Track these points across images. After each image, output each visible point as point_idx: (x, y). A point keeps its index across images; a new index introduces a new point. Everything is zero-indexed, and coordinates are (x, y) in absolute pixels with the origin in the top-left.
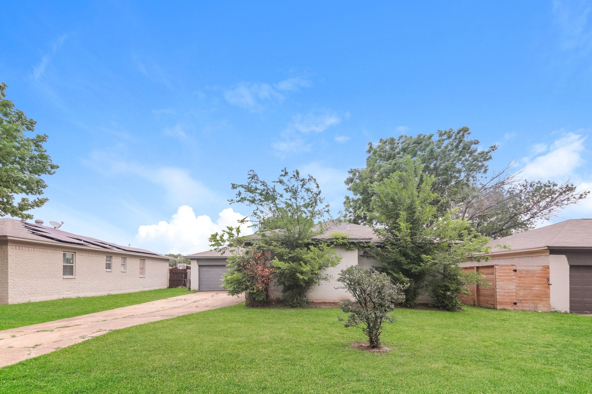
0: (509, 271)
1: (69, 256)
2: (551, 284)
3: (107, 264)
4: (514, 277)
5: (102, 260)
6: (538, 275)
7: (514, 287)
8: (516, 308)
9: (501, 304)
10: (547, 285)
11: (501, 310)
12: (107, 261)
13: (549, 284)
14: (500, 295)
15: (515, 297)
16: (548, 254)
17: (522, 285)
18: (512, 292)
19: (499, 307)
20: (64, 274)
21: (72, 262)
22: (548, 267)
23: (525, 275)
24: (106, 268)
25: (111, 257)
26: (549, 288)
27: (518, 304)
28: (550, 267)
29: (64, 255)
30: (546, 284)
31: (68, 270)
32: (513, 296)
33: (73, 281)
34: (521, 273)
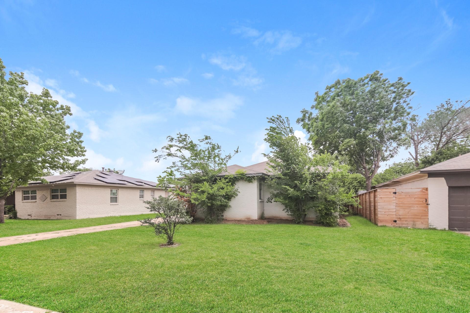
0: (389, 193)
1: (114, 191)
2: (429, 204)
3: (140, 195)
4: (394, 199)
5: (137, 193)
6: (416, 196)
7: (394, 207)
8: (395, 225)
9: (381, 221)
10: (426, 205)
11: (381, 226)
12: (140, 193)
13: (427, 204)
14: (382, 214)
15: (395, 216)
16: (427, 177)
17: (401, 205)
18: (393, 212)
19: (379, 224)
20: (111, 202)
21: (116, 195)
22: (427, 189)
23: (404, 196)
24: (140, 198)
25: (143, 191)
26: (427, 208)
27: (397, 222)
28: (429, 189)
29: (111, 190)
30: (424, 204)
31: (114, 199)
32: (392, 215)
33: (117, 206)
34: (400, 195)
